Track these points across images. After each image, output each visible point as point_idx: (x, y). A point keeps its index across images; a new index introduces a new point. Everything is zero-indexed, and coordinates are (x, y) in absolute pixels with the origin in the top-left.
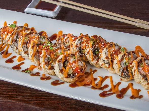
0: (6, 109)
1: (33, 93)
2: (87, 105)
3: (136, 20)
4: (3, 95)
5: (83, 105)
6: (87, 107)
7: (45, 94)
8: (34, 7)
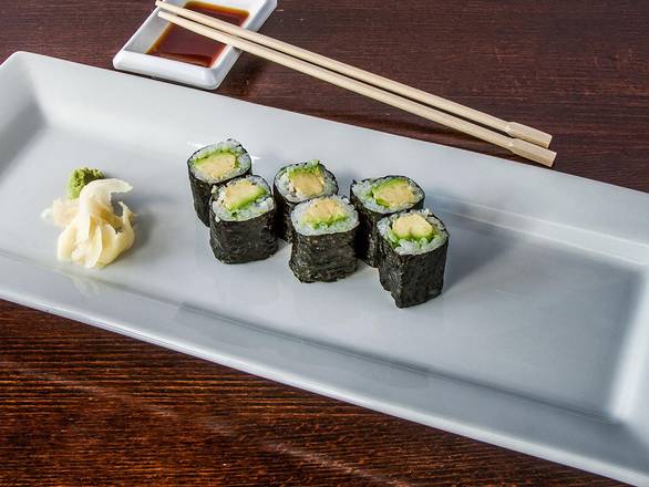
0: (37, 437)
1: (136, 384)
2: (313, 433)
3: (507, 127)
4: (31, 385)
5: (298, 432)
6: (313, 441)
7: (172, 387)
8: (147, 50)
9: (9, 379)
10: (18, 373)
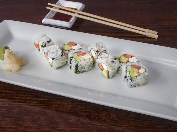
9: (15, 98)
10: (18, 97)
